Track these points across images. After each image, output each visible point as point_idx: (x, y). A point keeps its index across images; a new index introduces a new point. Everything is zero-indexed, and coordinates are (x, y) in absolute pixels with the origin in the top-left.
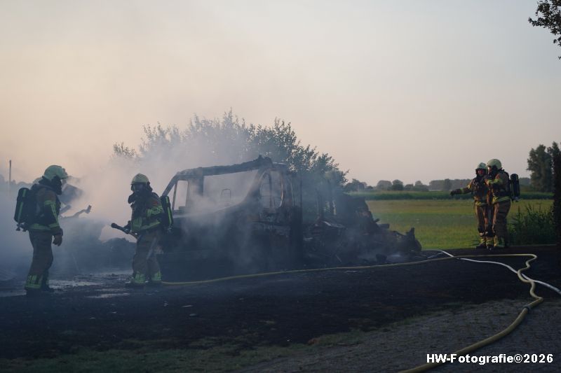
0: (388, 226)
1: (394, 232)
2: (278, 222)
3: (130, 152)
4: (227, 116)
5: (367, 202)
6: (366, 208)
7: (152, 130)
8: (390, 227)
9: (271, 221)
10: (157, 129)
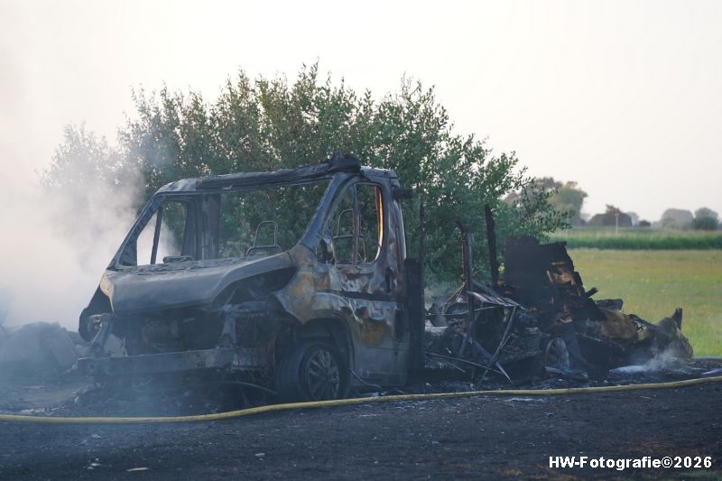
0: (617, 304)
1: (632, 316)
2: (370, 292)
3: (97, 141)
4: (307, 72)
5: (569, 252)
6: (569, 265)
7: (148, 96)
8: (624, 306)
9: (354, 290)
10: (158, 94)
